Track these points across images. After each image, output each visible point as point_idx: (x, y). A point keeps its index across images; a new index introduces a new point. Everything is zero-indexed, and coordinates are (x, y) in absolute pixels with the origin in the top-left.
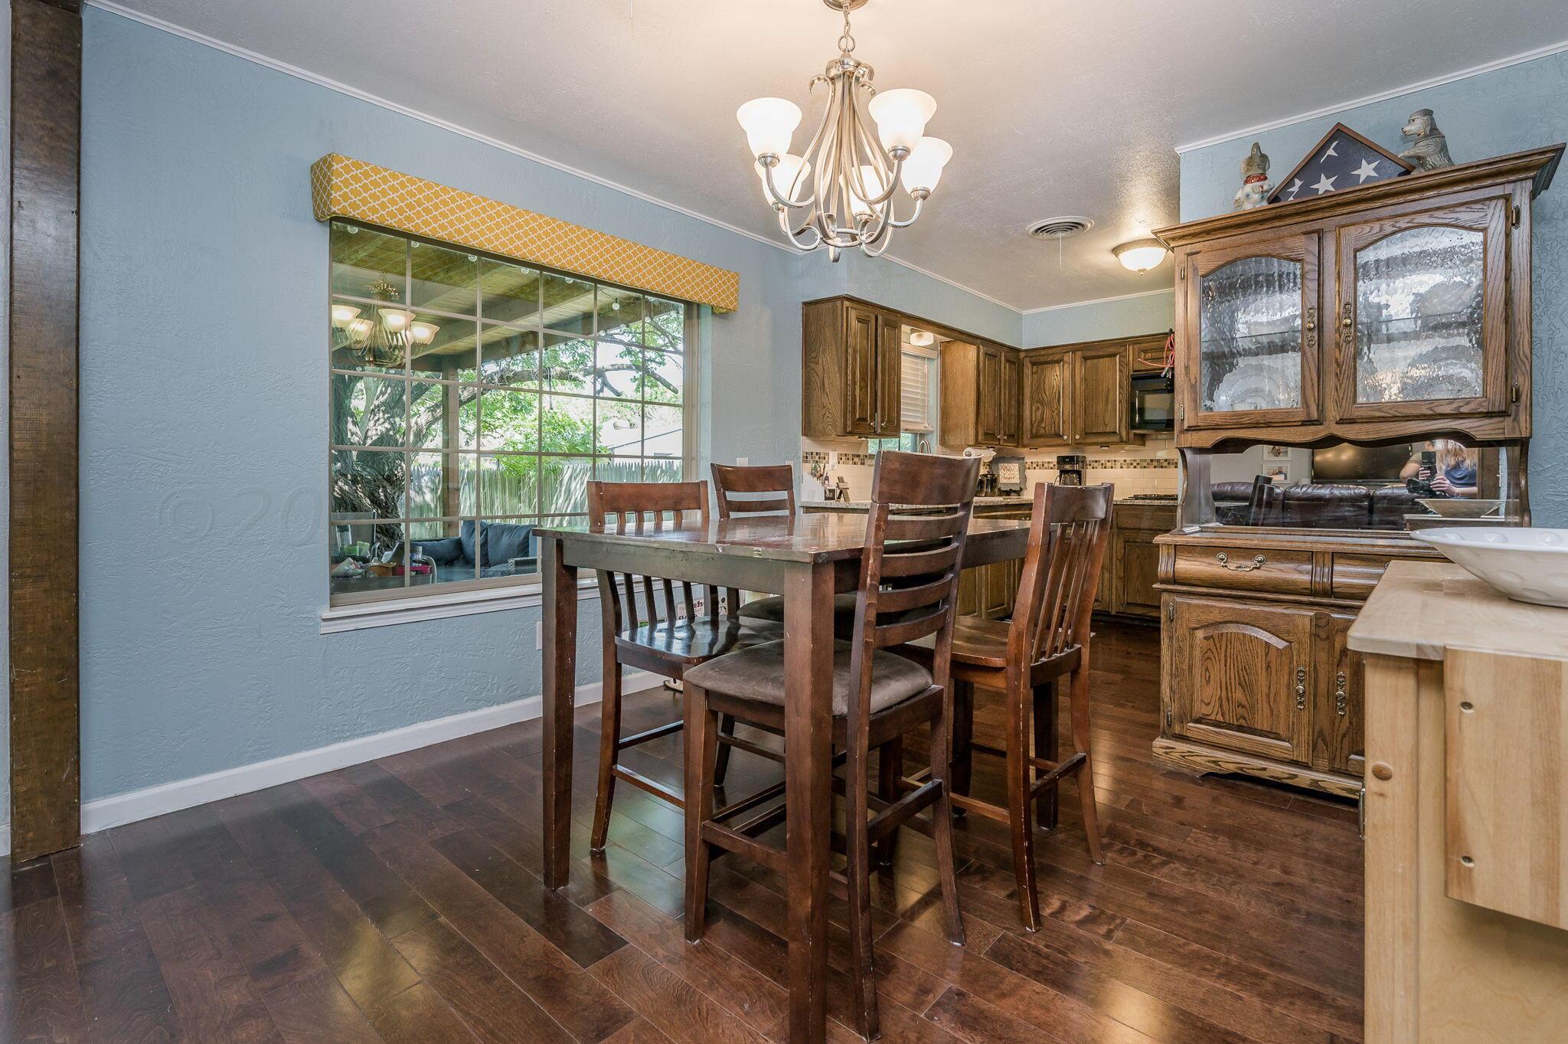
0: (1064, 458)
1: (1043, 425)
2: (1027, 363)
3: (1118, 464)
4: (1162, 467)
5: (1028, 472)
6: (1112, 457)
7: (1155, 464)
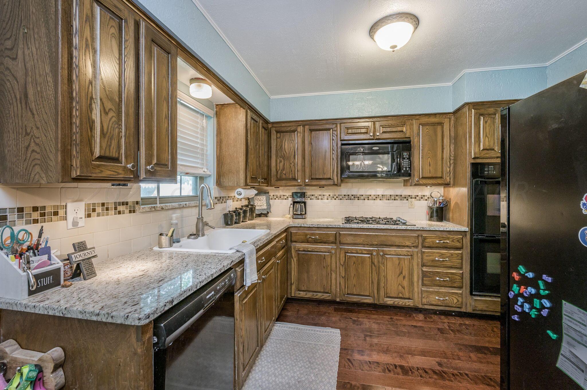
0: (296, 193)
1: (284, 172)
2: (273, 132)
5: (271, 202)
6: (322, 193)
7: (347, 197)
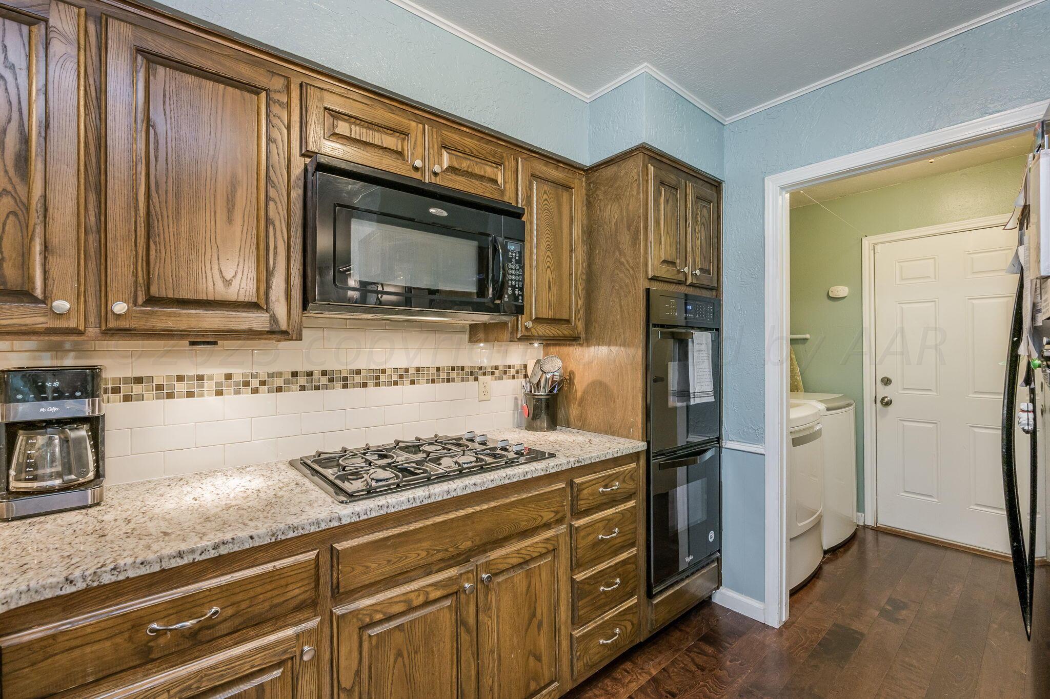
3: (210, 386)
4: (317, 388)
6: (189, 369)
7: (302, 380)
